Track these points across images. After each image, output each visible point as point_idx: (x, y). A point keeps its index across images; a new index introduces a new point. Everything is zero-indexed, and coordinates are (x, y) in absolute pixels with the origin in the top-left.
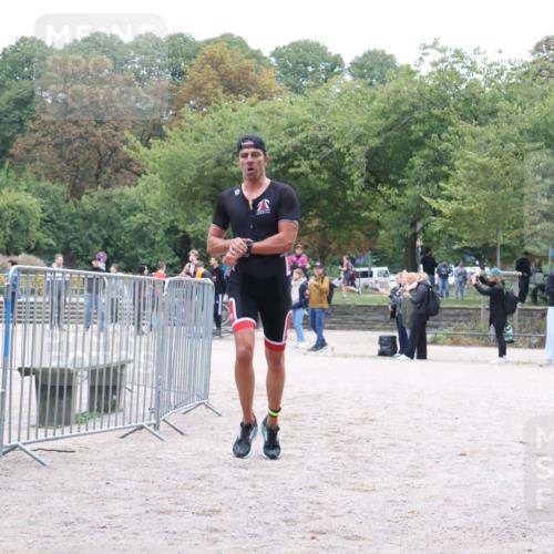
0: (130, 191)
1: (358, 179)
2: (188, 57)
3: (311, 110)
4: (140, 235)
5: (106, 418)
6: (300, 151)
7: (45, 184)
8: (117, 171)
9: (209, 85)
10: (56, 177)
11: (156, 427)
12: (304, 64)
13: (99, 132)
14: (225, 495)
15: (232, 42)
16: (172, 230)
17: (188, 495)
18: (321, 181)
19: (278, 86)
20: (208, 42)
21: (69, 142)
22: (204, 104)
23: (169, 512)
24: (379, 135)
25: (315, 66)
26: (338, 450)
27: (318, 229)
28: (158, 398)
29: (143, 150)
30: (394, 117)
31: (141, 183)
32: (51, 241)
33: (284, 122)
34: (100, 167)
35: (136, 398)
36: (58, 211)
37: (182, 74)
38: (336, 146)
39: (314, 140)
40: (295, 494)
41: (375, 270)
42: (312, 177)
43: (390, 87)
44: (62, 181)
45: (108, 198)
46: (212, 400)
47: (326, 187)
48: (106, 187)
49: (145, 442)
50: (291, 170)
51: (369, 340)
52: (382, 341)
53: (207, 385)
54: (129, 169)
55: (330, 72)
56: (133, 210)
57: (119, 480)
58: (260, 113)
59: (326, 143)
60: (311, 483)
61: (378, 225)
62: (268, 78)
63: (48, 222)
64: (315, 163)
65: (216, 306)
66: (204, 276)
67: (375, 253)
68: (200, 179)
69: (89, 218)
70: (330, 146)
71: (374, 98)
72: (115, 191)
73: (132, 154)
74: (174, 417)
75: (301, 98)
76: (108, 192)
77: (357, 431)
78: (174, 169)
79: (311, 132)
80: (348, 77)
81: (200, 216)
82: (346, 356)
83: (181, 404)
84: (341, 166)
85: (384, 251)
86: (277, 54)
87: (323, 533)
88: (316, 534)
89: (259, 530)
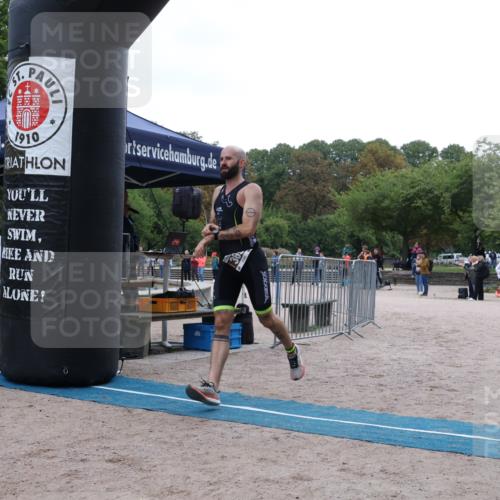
0: (331, 217)
1: (447, 209)
2: (360, 150)
3: (423, 175)
4: (336, 238)
5: (324, 329)
6: (417, 196)
7: (290, 214)
8: (324, 207)
9: (371, 164)
10: (295, 210)
11: (349, 333)
12: (418, 152)
13: (316, 188)
14: (385, 368)
15: (382, 143)
16: (352, 236)
17: (367, 367)
18: (428, 210)
19: (404, 163)
20: (369, 143)
21: (301, 193)
22: (367, 174)
23: (358, 376)
24: (457, 187)
25: (424, 153)
26: (441, 346)
27: (426, 235)
28: (350, 320)
29: (338, 196)
30: (464, 178)
31: (337, 213)
32: (293, 242)
33: (408, 181)
34: (316, 205)
35: (339, 316)
36: (296, 227)
37: (356, 159)
38: (436, 192)
39: (424, 190)
40: (421, 368)
41: (455, 255)
42: (423, 208)
43: (463, 163)
44: (298, 212)
45: (320, 221)
46: (376, 320)
47: (431, 212)
48: (319, 215)
49: (344, 341)
50: (413, 205)
51: (454, 290)
52: (460, 291)
53: (373, 313)
54: (331, 206)
55: (431, 156)
56: (333, 226)
57: (332, 359)
58: (396, 176)
59: (430, 191)
60: (429, 362)
61: (457, 232)
62: (399, 160)
63: (291, 232)
64: (425, 201)
65: (378, 274)
67: (455, 246)
68: (366, 210)
69: (311, 230)
70: (432, 193)
71: (454, 168)
72: (324, 217)
73: (333, 198)
74: (357, 329)
75: (416, 169)
76: (320, 218)
77: (451, 336)
78: (353, 205)
79: (423, 186)
80: (440, 159)
81: (366, 228)
82: (441, 298)
83: (361, 322)
84: (438, 203)
85: (459, 245)
86: (404, 147)
87: (436, 387)
88: (433, 388)
89: (404, 386)
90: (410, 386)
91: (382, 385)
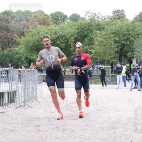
0: (16, 49)
3: (60, 28)
4: (19, 59)
5: (12, 104)
6: (58, 38)
8: (13, 44)
11: (24, 106)
12: (58, 17)
13: (8, 35)
14: (41, 122)
15: (40, 12)
16: (27, 58)
17: (32, 122)
19: (51, 23)
20: (34, 12)
21: (1, 37)
23: (28, 126)
24: (76, 34)
25: (61, 18)
26: (69, 110)
28: (25, 99)
29: (19, 39)
30: (80, 30)
31: (19, 47)
33: (54, 31)
35: (19, 99)
38: (67, 37)
39: (61, 36)
43: (79, 22)
45: (11, 51)
46: (38, 99)
49: (21, 109)
54: (16, 44)
55: (64, 19)
56: (17, 53)
57: (16, 119)
58: (48, 29)
59: (64, 36)
62: (49, 21)
64: (62, 41)
66: (34, 69)
68: (33, 45)
69: (6, 56)
71: (75, 25)
72: (13, 49)
73: (17, 40)
74: (28, 103)
75: (57, 26)
76: (11, 49)
77: (73, 105)
78: (27, 43)
79: (60, 33)
80: (69, 20)
81: (34, 54)
82: (70, 88)
83: (30, 100)
84: (68, 42)
86: (51, 15)
87: (65, 130)
88: (64, 130)
89: (50, 130)
90: (53, 130)
91: (40, 130)
